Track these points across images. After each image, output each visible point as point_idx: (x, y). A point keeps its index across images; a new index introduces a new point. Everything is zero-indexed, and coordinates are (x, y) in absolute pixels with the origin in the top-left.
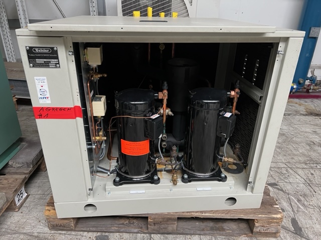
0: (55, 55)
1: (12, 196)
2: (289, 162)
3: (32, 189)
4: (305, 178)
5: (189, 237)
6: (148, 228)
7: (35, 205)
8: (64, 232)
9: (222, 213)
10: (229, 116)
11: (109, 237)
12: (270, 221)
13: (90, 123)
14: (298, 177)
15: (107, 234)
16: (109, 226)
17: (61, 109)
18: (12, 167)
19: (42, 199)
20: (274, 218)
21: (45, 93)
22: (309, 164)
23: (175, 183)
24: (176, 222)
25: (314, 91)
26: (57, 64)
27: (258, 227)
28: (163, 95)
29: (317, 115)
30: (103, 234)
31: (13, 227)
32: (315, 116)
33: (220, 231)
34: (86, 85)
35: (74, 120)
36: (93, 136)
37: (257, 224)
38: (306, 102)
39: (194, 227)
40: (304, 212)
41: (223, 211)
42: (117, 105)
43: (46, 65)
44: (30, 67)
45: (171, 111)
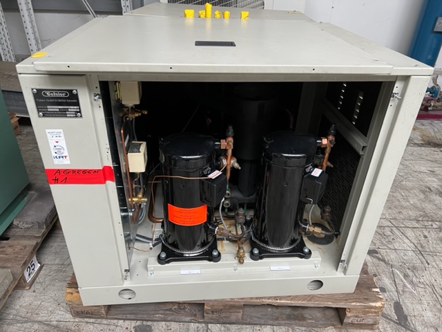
0: (74, 101)
1: (20, 270)
2: (395, 219)
3: (46, 257)
4: (415, 242)
5: (258, 329)
6: (203, 317)
7: (52, 280)
8: (92, 320)
9: (303, 300)
10: (318, 175)
11: (153, 328)
12: (367, 310)
13: (125, 184)
14: (406, 241)
15: (149, 323)
16: (153, 312)
17: (84, 171)
18: (17, 227)
19: (61, 271)
20: (372, 307)
21: (62, 151)
22: (422, 221)
23: (242, 261)
24: (241, 311)
25: (435, 108)
26: (78, 112)
27: (350, 317)
28: (227, 144)
29: (436, 145)
30: (145, 323)
31: (23, 312)
32: (435, 147)
33: (299, 320)
34: (119, 132)
35: (104, 185)
36: (130, 197)
37: (348, 314)
38: (423, 125)
39: (265, 315)
40: (412, 292)
41: (305, 297)
42: (163, 159)
43: (63, 114)
44: (39, 116)
45: (238, 162)
